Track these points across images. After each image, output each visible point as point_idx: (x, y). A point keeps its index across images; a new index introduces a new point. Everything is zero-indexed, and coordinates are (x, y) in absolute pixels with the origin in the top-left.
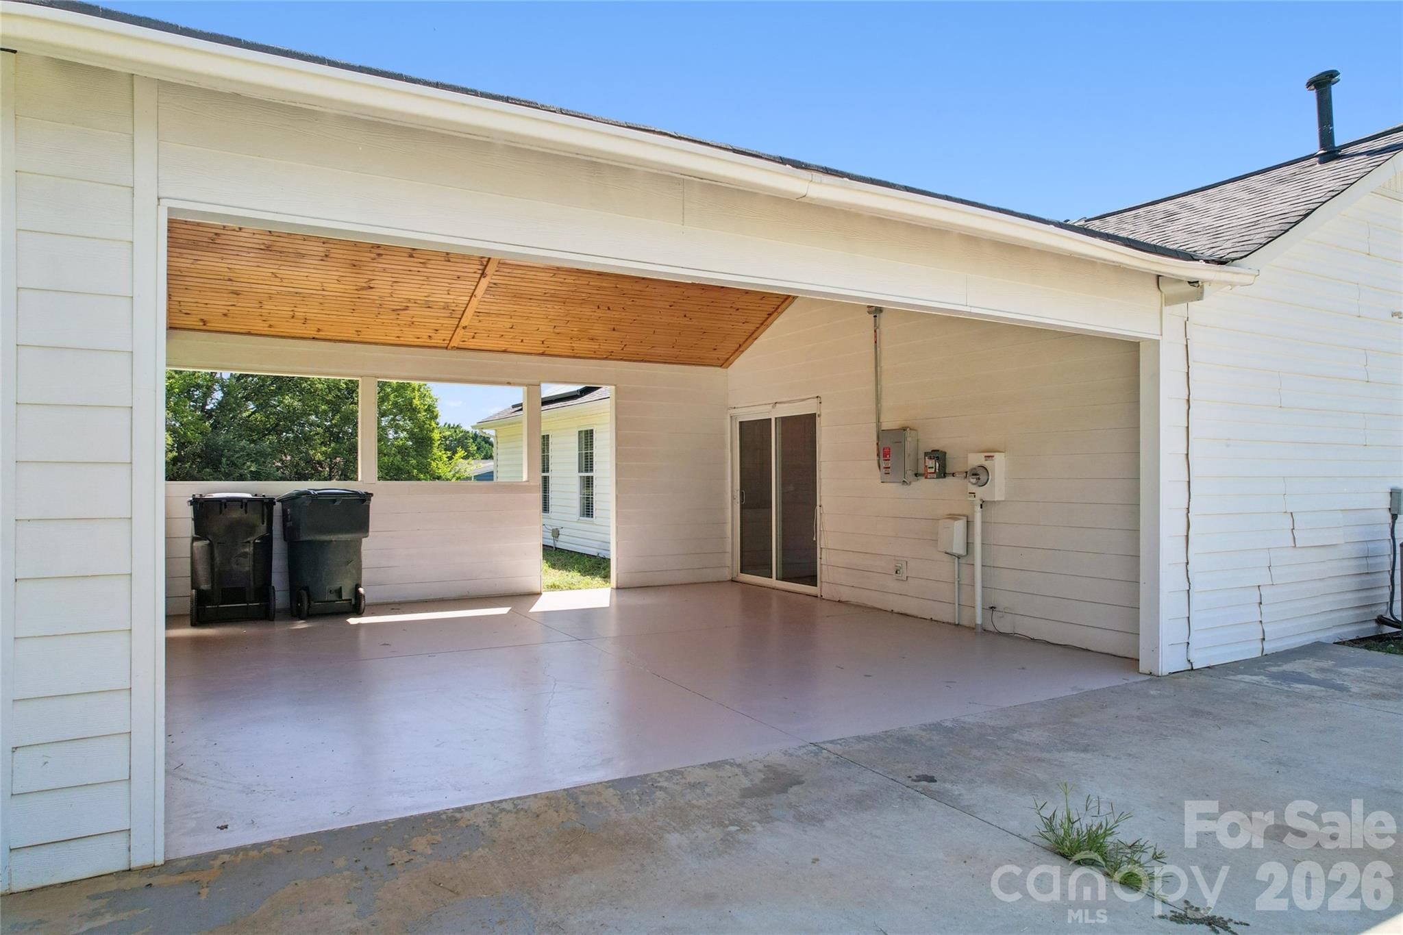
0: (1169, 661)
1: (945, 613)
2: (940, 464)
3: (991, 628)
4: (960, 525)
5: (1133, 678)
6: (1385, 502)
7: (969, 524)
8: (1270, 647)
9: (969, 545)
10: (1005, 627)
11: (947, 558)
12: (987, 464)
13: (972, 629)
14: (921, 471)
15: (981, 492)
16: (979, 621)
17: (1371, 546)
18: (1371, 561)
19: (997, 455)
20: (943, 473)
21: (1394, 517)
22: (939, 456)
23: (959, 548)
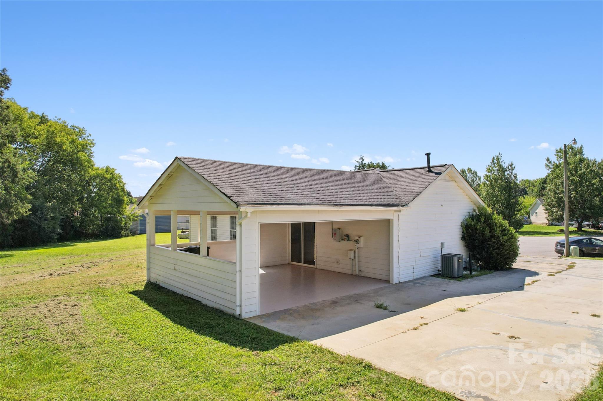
0: (396, 281)
1: (349, 272)
2: (348, 238)
3: (360, 275)
4: (353, 252)
5: (388, 285)
6: (440, 245)
7: (355, 252)
8: (415, 277)
9: (355, 257)
10: (363, 275)
11: (350, 260)
12: (359, 239)
13: (356, 275)
14: (343, 239)
15: (358, 245)
16: (357, 274)
17: (436, 255)
18: (436, 258)
19: (361, 237)
20: (348, 240)
21: (442, 248)
22: (348, 236)
23: (352, 257)
